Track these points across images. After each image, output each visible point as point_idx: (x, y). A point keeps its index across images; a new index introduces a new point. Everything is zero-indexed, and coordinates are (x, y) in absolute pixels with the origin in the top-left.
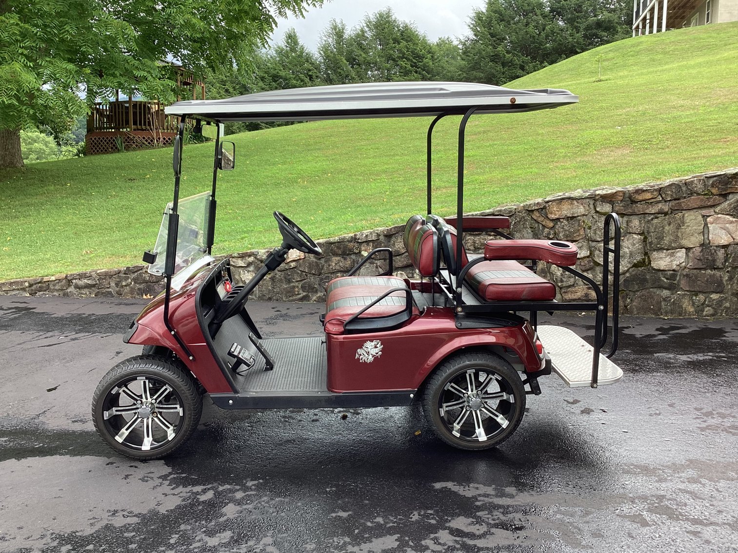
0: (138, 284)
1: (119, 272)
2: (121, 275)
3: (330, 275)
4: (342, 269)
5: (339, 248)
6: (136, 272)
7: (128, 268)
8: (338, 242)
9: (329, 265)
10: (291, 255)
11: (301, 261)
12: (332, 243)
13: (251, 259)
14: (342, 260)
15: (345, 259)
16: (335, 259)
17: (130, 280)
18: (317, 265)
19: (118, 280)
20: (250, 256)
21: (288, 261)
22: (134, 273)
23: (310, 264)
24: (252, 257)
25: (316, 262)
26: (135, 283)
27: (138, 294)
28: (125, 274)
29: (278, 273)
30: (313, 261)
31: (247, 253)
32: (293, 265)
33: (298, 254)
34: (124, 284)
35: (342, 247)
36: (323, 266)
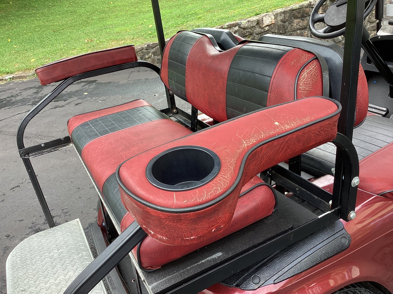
0: (157, 55)
1: (142, 49)
2: (144, 51)
3: (292, 32)
4: (301, 28)
5: (299, 13)
6: (155, 47)
7: (148, 45)
8: (299, 9)
9: (292, 26)
10: (266, 22)
11: (272, 25)
12: (294, 10)
13: (237, 28)
14: (301, 21)
15: (303, 20)
16: (296, 21)
17: (151, 54)
18: (284, 27)
19: (142, 54)
20: (235, 26)
21: (263, 26)
22: (153, 48)
23: (278, 26)
24: (237, 27)
25: (283, 25)
26: (154, 55)
27: (158, 63)
28: (146, 50)
29: (256, 35)
30: (280, 24)
31: (233, 24)
32: (267, 28)
33: (270, 20)
34: (147, 57)
35: (301, 11)
36: (287, 27)
